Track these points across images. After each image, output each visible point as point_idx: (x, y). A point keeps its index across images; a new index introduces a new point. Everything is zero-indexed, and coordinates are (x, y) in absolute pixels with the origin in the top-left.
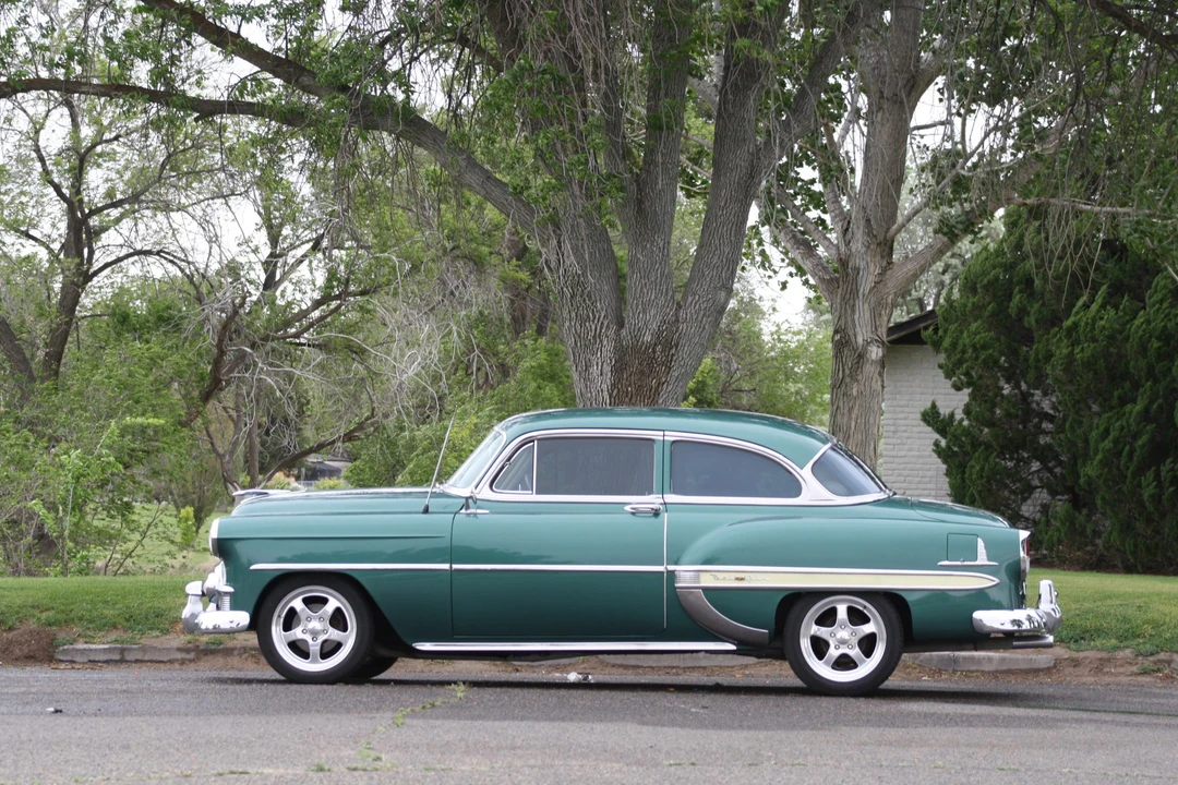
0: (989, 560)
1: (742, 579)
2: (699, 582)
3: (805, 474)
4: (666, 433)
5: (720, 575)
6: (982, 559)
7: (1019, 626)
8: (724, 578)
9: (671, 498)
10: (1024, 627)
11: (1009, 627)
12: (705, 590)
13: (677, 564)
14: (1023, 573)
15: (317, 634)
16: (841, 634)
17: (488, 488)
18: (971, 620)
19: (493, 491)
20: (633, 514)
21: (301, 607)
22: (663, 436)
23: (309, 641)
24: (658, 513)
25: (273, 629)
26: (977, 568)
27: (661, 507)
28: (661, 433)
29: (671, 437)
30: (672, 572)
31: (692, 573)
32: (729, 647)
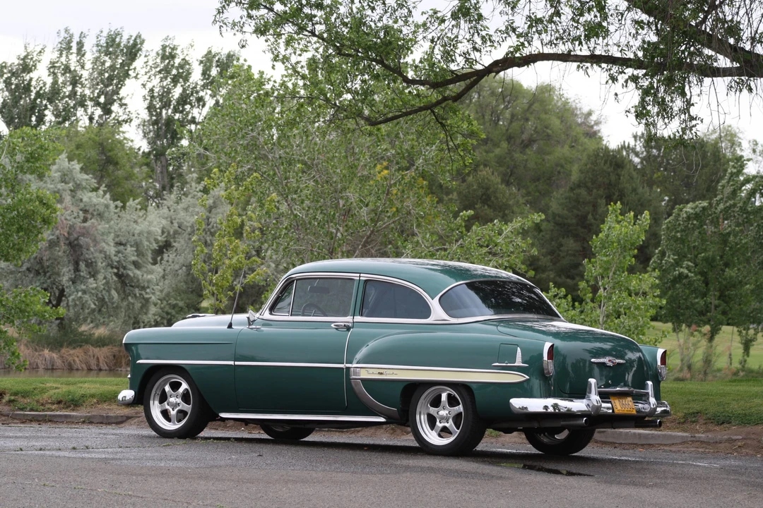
0: (523, 363)
1: (381, 374)
2: (359, 375)
3: (434, 304)
4: (361, 275)
5: (371, 371)
6: (519, 363)
7: (547, 410)
8: (373, 373)
9: (358, 319)
10: (549, 410)
11: (541, 410)
12: (363, 380)
13: (351, 363)
14: (545, 372)
15: (175, 405)
16: (443, 413)
17: (267, 312)
18: (509, 404)
19: (271, 314)
20: (336, 329)
21: (167, 388)
22: (360, 277)
23: (171, 410)
24: (348, 328)
25: (151, 402)
26: (516, 368)
27: (350, 325)
28: (358, 275)
29: (364, 277)
30: (348, 369)
31: (358, 369)
32: (382, 420)
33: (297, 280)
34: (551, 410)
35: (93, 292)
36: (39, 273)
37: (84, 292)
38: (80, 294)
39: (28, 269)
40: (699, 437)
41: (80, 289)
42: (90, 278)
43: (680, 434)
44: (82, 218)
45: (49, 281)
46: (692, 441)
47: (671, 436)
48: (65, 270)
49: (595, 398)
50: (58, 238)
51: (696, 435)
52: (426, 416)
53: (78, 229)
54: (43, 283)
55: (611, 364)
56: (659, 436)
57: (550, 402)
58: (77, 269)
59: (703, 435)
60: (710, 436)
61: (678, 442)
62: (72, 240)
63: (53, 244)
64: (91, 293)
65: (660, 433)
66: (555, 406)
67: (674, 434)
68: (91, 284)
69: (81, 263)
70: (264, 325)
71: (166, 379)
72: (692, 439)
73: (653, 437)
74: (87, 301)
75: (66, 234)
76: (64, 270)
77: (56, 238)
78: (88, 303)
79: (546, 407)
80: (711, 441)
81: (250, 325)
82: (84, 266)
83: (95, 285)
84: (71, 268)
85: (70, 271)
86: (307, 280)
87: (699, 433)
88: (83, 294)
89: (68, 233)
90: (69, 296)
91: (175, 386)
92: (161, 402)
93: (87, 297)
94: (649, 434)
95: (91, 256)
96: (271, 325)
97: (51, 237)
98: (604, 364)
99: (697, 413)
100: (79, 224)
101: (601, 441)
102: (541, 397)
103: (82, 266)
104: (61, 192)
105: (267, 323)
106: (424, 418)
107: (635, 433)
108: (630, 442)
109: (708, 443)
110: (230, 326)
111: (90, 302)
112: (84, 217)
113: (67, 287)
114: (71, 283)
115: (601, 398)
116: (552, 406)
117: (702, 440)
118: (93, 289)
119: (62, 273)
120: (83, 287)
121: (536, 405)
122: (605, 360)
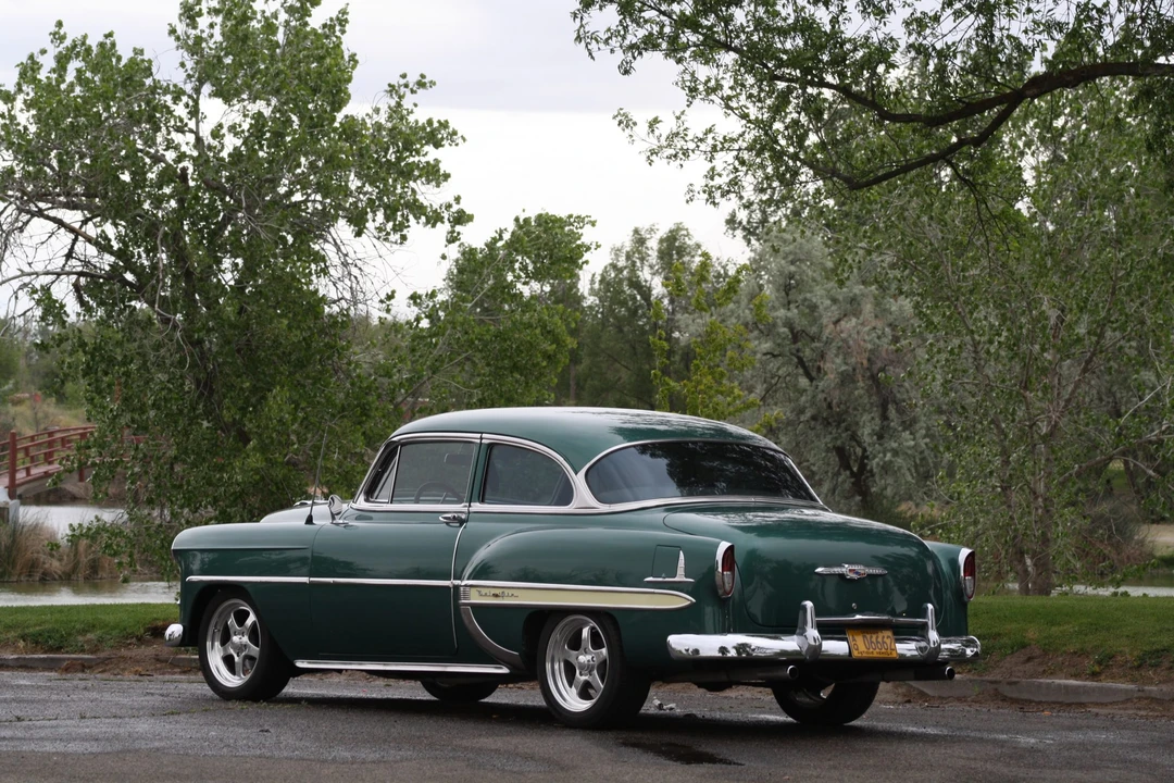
0: (686, 577)
1: (497, 596)
2: (470, 599)
3: (579, 481)
4: (484, 435)
5: (484, 591)
6: (680, 576)
7: (723, 653)
8: (486, 595)
9: (477, 507)
10: (729, 655)
11: (715, 654)
12: (474, 607)
13: (460, 578)
14: (720, 592)
15: (240, 648)
16: (583, 659)
17: (362, 498)
18: (666, 645)
19: (367, 500)
20: (447, 523)
21: (231, 621)
22: (481, 438)
23: (235, 656)
24: (462, 522)
25: (209, 644)
26: (675, 586)
27: (463, 516)
28: (479, 435)
29: (488, 438)
30: (457, 588)
31: (468, 589)
32: (505, 670)
33: (403, 445)
34: (733, 653)
35: (909, 452)
36: (829, 424)
37: (896, 453)
38: (889, 455)
39: (814, 418)
40: (1150, 691)
41: (889, 448)
42: (904, 430)
43: (1123, 686)
44: (890, 338)
45: (844, 435)
46: (1140, 699)
47: (1110, 689)
48: (866, 417)
49: (812, 633)
50: (854, 370)
51: (1146, 688)
52: (562, 664)
53: (884, 354)
54: (836, 439)
55: (855, 576)
56: (1093, 689)
57: (732, 640)
58: (884, 417)
59: (1155, 688)
60: (1165, 689)
61: (1121, 699)
62: (875, 372)
63: (846, 379)
64: (906, 454)
65: (1095, 683)
66: (741, 648)
67: (1114, 685)
68: (907, 441)
69: (890, 406)
70: (358, 518)
71: (230, 606)
72: (1140, 694)
73: (1086, 691)
74: (900, 468)
75: (865, 362)
76: (864, 418)
77: (850, 369)
78: (903, 471)
79: (723, 650)
80: (1167, 698)
81: (333, 518)
82: (894, 412)
83: (912, 443)
84: (876, 413)
85: (873, 418)
86: (414, 446)
87: (1151, 684)
88: (893, 456)
89: (869, 360)
90: (874, 459)
91: (241, 617)
92: (223, 643)
93: (899, 461)
94: (1079, 687)
95: (905, 396)
96: (371, 518)
97: (843, 368)
98: (842, 576)
99: (1163, 651)
100: (886, 346)
101: (1011, 699)
102: (715, 633)
103: (892, 412)
104: (859, 299)
105: (363, 515)
106: (559, 667)
107: (1059, 685)
108: (1053, 699)
109: (1159, 701)
110: (309, 520)
111: (905, 471)
112: (893, 336)
113: (869, 444)
114: (875, 437)
115: (820, 632)
116: (734, 647)
117: (1153, 695)
118: (909, 448)
119: (861, 424)
120: (895, 445)
121: (709, 644)
122: (845, 569)
